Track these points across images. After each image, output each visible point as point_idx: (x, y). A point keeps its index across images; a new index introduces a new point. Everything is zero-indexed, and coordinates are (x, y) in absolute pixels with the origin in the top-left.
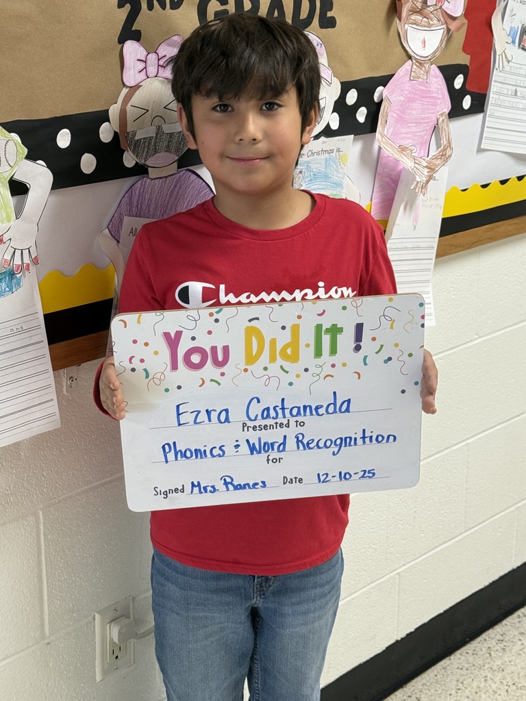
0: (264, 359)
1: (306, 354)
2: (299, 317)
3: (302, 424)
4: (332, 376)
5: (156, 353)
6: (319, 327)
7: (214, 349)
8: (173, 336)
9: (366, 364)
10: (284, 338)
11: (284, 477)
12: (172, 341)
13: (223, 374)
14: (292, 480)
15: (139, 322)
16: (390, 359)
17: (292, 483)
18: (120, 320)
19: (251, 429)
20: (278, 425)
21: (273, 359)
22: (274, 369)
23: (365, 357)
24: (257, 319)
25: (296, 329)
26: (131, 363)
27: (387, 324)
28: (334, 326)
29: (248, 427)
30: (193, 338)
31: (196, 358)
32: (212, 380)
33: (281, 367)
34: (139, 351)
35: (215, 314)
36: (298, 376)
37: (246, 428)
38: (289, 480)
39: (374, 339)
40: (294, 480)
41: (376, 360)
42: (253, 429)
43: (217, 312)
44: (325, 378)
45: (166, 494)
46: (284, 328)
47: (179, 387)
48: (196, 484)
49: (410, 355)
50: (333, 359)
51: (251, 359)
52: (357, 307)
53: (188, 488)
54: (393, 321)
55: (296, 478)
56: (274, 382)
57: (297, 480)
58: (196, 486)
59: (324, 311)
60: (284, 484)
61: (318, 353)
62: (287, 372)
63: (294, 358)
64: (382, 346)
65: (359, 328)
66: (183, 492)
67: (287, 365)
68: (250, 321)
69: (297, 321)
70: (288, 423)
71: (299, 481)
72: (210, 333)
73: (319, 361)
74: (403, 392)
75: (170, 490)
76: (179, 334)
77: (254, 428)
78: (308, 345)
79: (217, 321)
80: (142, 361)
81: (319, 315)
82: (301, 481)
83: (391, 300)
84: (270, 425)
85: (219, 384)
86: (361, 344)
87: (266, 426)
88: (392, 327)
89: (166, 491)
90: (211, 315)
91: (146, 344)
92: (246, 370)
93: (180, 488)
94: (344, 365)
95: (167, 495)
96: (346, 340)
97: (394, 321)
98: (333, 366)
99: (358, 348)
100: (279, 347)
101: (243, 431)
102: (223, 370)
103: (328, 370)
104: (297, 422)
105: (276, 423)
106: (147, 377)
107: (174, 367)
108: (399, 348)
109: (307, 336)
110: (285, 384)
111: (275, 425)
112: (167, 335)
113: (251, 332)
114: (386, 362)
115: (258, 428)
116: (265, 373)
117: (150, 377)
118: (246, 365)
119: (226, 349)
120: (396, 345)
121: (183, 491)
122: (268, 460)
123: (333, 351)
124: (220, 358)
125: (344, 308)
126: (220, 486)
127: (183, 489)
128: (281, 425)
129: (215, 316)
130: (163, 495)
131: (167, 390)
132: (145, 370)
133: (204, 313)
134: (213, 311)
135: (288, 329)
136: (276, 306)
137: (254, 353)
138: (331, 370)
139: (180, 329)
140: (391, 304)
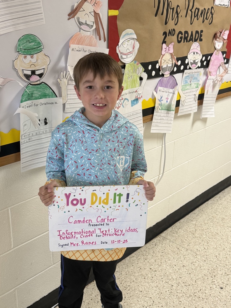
0: (97, 203)
1: (111, 202)
2: (109, 190)
4: (119, 210)
5: (62, 200)
6: (115, 194)
7: (81, 199)
8: (68, 195)
9: (129, 206)
10: (104, 197)
11: (101, 242)
12: (68, 196)
13: (83, 208)
14: (104, 242)
15: (57, 190)
16: (137, 205)
21: (100, 203)
22: (100, 206)
23: (130, 204)
24: (96, 190)
25: (108, 194)
26: (54, 203)
27: (137, 194)
28: (120, 194)
30: (74, 196)
31: (75, 202)
32: (80, 209)
33: (102, 206)
34: (57, 199)
36: (108, 209)
37: (90, 225)
39: (132, 198)
41: (133, 205)
43: (83, 188)
44: (116, 210)
45: (62, 246)
46: (104, 194)
47: (69, 211)
49: (144, 204)
50: (119, 204)
51: (93, 203)
52: (128, 188)
53: (70, 244)
54: (139, 193)
55: (105, 242)
56: (100, 211)
59: (117, 189)
60: (101, 244)
61: (115, 202)
62: (104, 208)
63: (107, 203)
64: (135, 201)
65: (128, 195)
67: (104, 206)
68: (93, 191)
69: (109, 192)
70: (104, 224)
72: (80, 194)
73: (115, 205)
74: (141, 215)
75: (64, 245)
76: (70, 194)
77: (93, 225)
78: (111, 199)
79: (82, 190)
80: (57, 202)
81: (115, 190)
82: (107, 243)
83: (139, 186)
85: (82, 211)
86: (128, 200)
87: (96, 225)
88: (138, 195)
90: (81, 188)
91: (59, 197)
92: (91, 207)
94: (123, 206)
96: (124, 198)
98: (119, 206)
99: (127, 201)
100: (102, 200)
102: (84, 206)
104: (106, 224)
105: (100, 224)
106: (59, 208)
107: (68, 205)
109: (111, 197)
110: (103, 211)
112: (66, 194)
113: (93, 195)
114: (136, 206)
116: (97, 208)
117: (60, 208)
118: (91, 205)
119: (85, 200)
120: (140, 201)
121: (68, 245)
122: (96, 236)
123: (119, 202)
124: (83, 202)
125: (124, 188)
126: (80, 244)
128: (101, 225)
129: (82, 189)
131: (65, 212)
132: (58, 205)
133: (79, 188)
134: (82, 187)
135: (105, 194)
136: (102, 187)
137: (94, 201)
138: (118, 208)
139: (70, 193)
140: (138, 187)
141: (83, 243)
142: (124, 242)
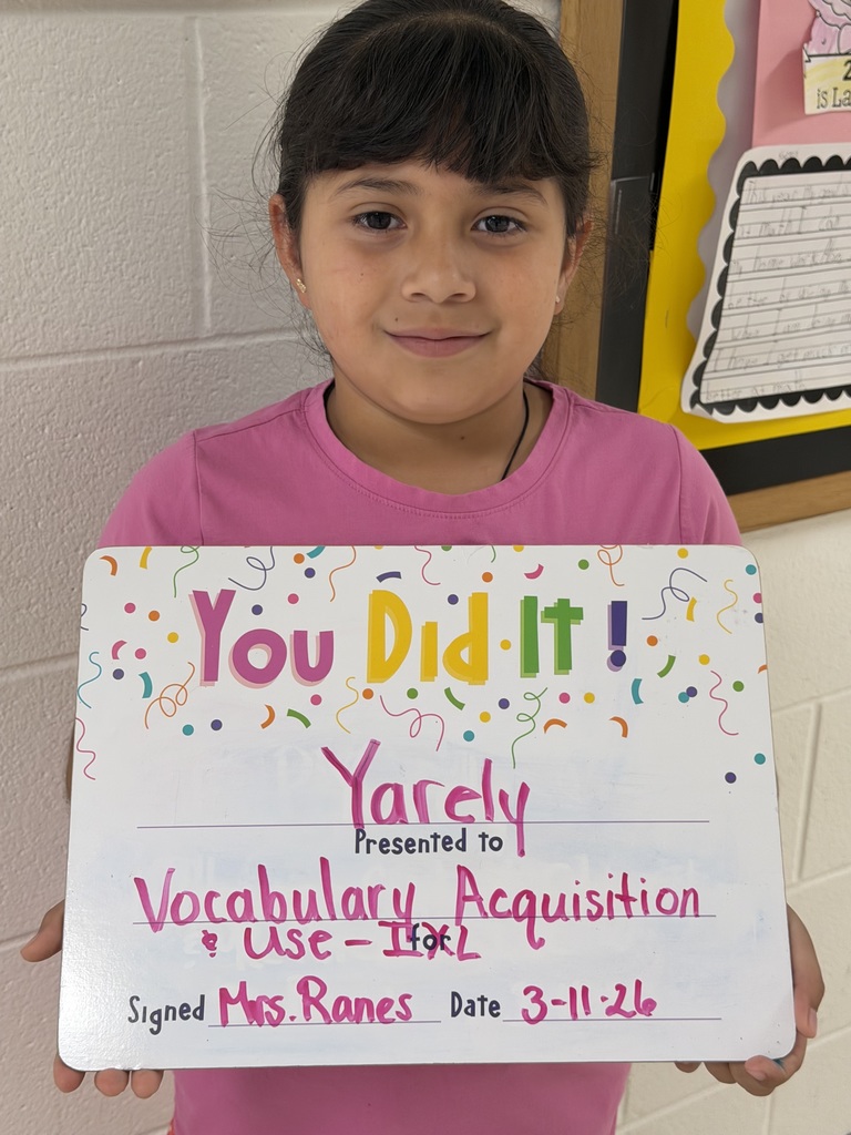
0: (410, 670)
1: (505, 663)
2: (487, 577)
3: (496, 844)
4: (564, 725)
5: (173, 638)
6: (530, 604)
7: (300, 637)
8: (213, 600)
9: (638, 700)
10: (455, 624)
11: (455, 995)
12: (212, 612)
13: (316, 700)
14: (472, 1003)
15: (143, 564)
16: (692, 692)
17: (473, 1014)
18: (105, 558)
19: (375, 848)
20: (439, 841)
21: (429, 672)
22: (432, 696)
23: (637, 683)
24: (397, 575)
25: (479, 603)
26: (115, 656)
27: (677, 608)
28: (564, 603)
29: (369, 841)
30: (257, 610)
31: (259, 657)
32: (291, 713)
33: (448, 692)
34: (136, 631)
35: (307, 557)
36: (485, 717)
37: (363, 844)
38: (465, 1004)
39: (652, 641)
40: (478, 1005)
41: (662, 693)
42: (381, 847)
43: (312, 555)
44: (546, 728)
45: (157, 1018)
46: (453, 600)
47: (217, 725)
48: (234, 993)
49: (738, 686)
50: (564, 683)
51: (381, 668)
52: (611, 564)
53: (213, 1004)
54: (691, 602)
55: (483, 999)
56: (430, 728)
57: (487, 1004)
58: (233, 1002)
59: (541, 568)
60: (454, 1014)
61: (530, 665)
62: (460, 706)
63: (477, 672)
64: (672, 659)
65: (619, 612)
66: (201, 1018)
67: (461, 689)
68: (381, 578)
69: (483, 587)
70: (463, 840)
71: (491, 1010)
72: (293, 599)
73: (533, 684)
74: (731, 778)
75: (168, 1008)
76: (227, 597)
77: (383, 845)
78: (506, 645)
79: (310, 573)
80: (140, 654)
81: (530, 576)
83: (683, 554)
84: (421, 841)
85: (307, 724)
86: (626, 650)
87: (410, 843)
88: (690, 617)
89: (159, 1012)
90: (299, 559)
91: (154, 616)
92: (368, 694)
93: (194, 1004)
94: (589, 698)
95: (159, 1023)
96: (592, 636)
97: (694, 601)
98: (565, 698)
99: (618, 660)
100: (443, 644)
101: (357, 851)
102: (317, 689)
103: (554, 709)
104: (483, 836)
105: (435, 837)
106: (147, 693)
107: (211, 674)
108: (710, 666)
109: (505, 624)
110: (455, 735)
111: (431, 841)
112: (200, 598)
113: (384, 605)
114: (683, 698)
115: (392, 847)
116: (412, 703)
117: (155, 694)
118: (368, 682)
119: (327, 639)
120: (705, 660)
121: (200, 1013)
122: (414, 939)
123: (564, 662)
124: (313, 661)
125: (584, 565)
126: (293, 1003)
127: (201, 1008)
128: (447, 841)
129: (308, 563)
130: (150, 1024)
131: (188, 730)
132: (145, 676)
133: (285, 553)
134: (305, 550)
135: (463, 602)
136: (436, 550)
137: (388, 654)
138: (560, 710)
139: (230, 587)
140: (682, 563)
141: (316, 1002)
142: (615, 1009)
